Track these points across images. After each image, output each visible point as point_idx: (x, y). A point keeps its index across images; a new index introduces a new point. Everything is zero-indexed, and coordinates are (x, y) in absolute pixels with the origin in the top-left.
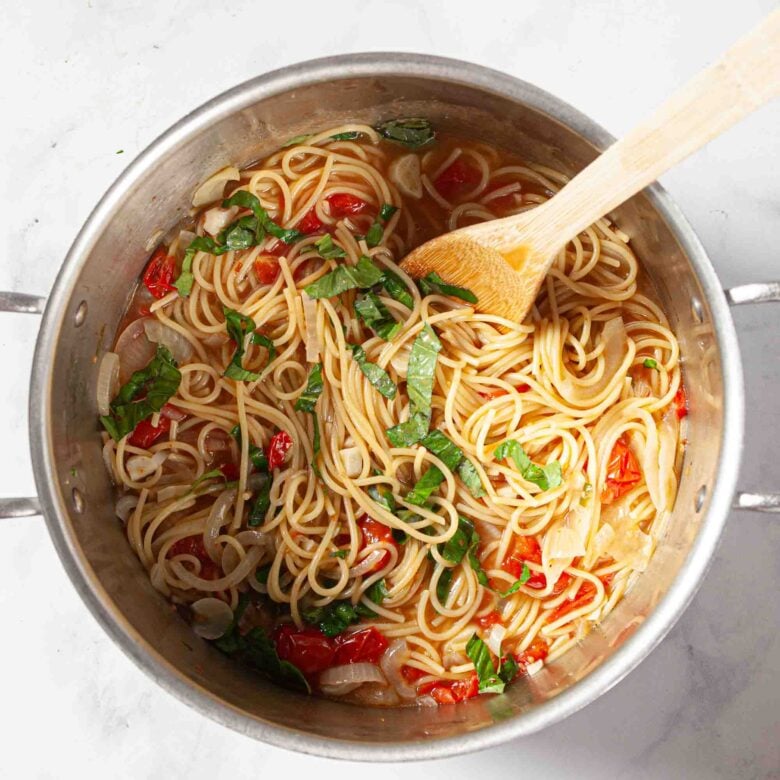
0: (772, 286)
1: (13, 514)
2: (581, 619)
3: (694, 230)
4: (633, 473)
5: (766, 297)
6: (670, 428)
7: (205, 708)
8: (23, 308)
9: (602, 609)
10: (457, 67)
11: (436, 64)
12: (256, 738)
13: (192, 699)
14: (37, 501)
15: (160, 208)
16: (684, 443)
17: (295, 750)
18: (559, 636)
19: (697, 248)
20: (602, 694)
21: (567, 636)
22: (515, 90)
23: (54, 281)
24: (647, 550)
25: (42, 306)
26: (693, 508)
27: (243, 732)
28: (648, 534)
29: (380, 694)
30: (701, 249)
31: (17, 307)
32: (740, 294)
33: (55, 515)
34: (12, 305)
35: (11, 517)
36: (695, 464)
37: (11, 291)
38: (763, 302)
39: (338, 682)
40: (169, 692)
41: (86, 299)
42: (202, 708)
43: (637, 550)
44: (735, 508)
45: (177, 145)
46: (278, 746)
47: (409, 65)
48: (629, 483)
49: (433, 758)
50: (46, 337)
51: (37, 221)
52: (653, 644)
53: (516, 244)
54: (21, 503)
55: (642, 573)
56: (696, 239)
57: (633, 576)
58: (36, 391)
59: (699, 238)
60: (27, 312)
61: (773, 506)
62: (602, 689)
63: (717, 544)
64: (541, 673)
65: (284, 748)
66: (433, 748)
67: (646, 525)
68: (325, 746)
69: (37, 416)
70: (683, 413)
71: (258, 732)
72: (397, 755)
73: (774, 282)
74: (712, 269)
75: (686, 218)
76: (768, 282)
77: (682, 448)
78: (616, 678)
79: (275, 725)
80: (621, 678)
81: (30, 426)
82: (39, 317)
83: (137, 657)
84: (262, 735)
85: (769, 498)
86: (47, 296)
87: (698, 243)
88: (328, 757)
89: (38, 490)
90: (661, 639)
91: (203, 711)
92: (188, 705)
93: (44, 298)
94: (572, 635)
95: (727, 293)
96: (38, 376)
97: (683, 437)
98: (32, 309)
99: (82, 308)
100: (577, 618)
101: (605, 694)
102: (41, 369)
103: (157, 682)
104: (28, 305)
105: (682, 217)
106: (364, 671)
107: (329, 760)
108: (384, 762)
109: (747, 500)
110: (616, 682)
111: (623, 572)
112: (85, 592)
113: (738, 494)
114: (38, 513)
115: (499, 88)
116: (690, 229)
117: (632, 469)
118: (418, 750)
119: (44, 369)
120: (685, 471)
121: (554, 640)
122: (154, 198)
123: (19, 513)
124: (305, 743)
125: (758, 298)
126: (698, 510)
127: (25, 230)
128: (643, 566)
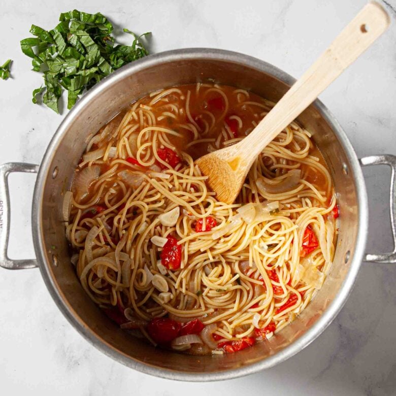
0: (381, 157)
1: (25, 267)
2: (291, 312)
3: (344, 130)
4: (314, 243)
5: (378, 162)
6: (331, 223)
7: (116, 357)
8: (28, 170)
9: (301, 307)
10: (232, 55)
11: (222, 53)
12: (140, 371)
13: (110, 353)
14: (36, 261)
15: (92, 122)
16: (337, 230)
17: (159, 377)
18: (281, 320)
19: (346, 139)
20: (302, 349)
21: (285, 320)
22: (259, 65)
23: (42, 157)
24: (321, 279)
25: (37, 169)
26: (344, 262)
27: (135, 368)
28: (322, 272)
29: (201, 349)
30: (348, 140)
31: (26, 170)
32: (366, 161)
33: (45, 268)
34: (23, 169)
35: (24, 269)
36: (344, 240)
37: (22, 162)
38: (376, 165)
39: (180, 344)
40: (99, 350)
41: (58, 165)
42: (115, 357)
43: (317, 280)
44: (364, 261)
45: (100, 92)
46: (150, 374)
47: (209, 54)
48: (313, 247)
49: (224, 380)
50: (39, 184)
51: (33, 129)
52: (326, 326)
53: (235, 157)
54: (28, 262)
55: (319, 290)
56: (345, 135)
57: (315, 291)
58: (34, 209)
59: (346, 134)
60: (30, 172)
61: (382, 260)
62: (303, 347)
63: (356, 278)
64: (272, 338)
65: (154, 375)
66: (223, 375)
67: (320, 268)
68: (173, 374)
69: (35, 221)
70: (337, 216)
71: (141, 368)
72: (207, 378)
73: (382, 155)
74: (353, 149)
75: (341, 126)
76: (379, 155)
77: (337, 233)
78: (309, 342)
79: (149, 365)
80: (311, 342)
81: (32, 226)
82: (36, 174)
83: (84, 333)
84: (143, 370)
85: (380, 256)
86: (40, 164)
87: (346, 137)
88: (174, 380)
89: (36, 256)
90: (330, 323)
91: (115, 359)
92: (108, 356)
93: (38, 165)
94: (287, 320)
95: (360, 161)
96: (36, 202)
97: (337, 227)
98: (33, 171)
99: (56, 170)
100: (289, 312)
101: (304, 349)
102: (37, 199)
103: (93, 345)
104: (30, 169)
105: (338, 125)
106: (192, 338)
107: (175, 381)
108: (200, 381)
109: (370, 257)
110: (309, 343)
111: (310, 290)
112: (59, 303)
113: (365, 254)
114: (37, 267)
115: (252, 64)
116: (342, 130)
117: (314, 241)
118: (217, 376)
119: (39, 199)
120: (339, 244)
121: (278, 322)
122: (89, 118)
123: (27, 267)
124: (163, 373)
125: (374, 163)
126: (346, 262)
127: (28, 134)
128: (319, 287)
